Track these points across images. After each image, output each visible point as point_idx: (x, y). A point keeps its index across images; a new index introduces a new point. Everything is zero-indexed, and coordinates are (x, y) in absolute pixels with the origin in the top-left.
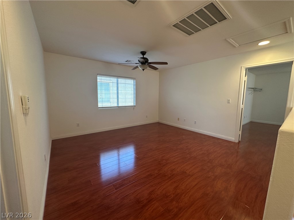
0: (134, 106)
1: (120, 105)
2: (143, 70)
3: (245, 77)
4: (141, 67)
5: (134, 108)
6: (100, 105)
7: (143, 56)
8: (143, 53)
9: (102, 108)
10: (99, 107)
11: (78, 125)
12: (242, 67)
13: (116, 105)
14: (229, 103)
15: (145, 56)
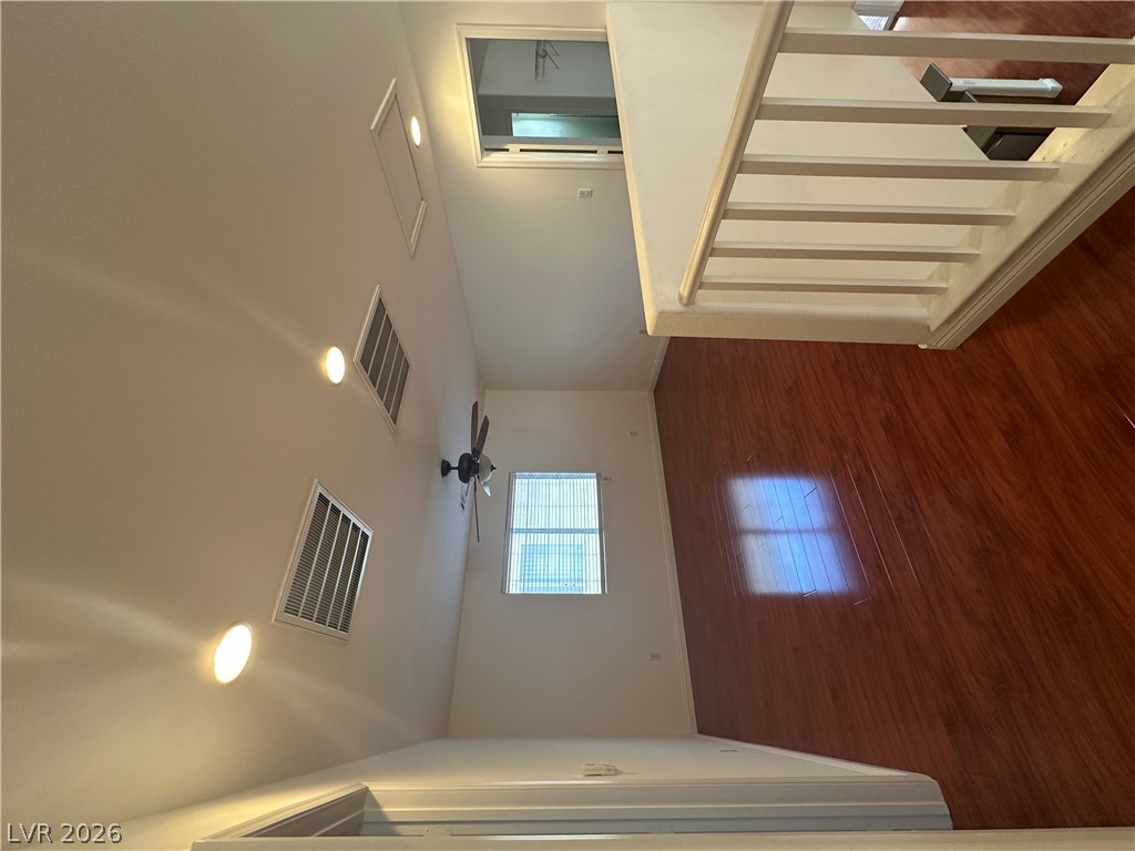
0: (599, 476)
1: (594, 524)
2: (493, 468)
3: (507, 150)
4: (485, 477)
5: (606, 479)
6: (595, 588)
7: (455, 468)
8: (446, 468)
9: (603, 581)
10: (600, 592)
11: (654, 657)
12: (480, 165)
13: (594, 540)
14: (590, 194)
15: (455, 463)
